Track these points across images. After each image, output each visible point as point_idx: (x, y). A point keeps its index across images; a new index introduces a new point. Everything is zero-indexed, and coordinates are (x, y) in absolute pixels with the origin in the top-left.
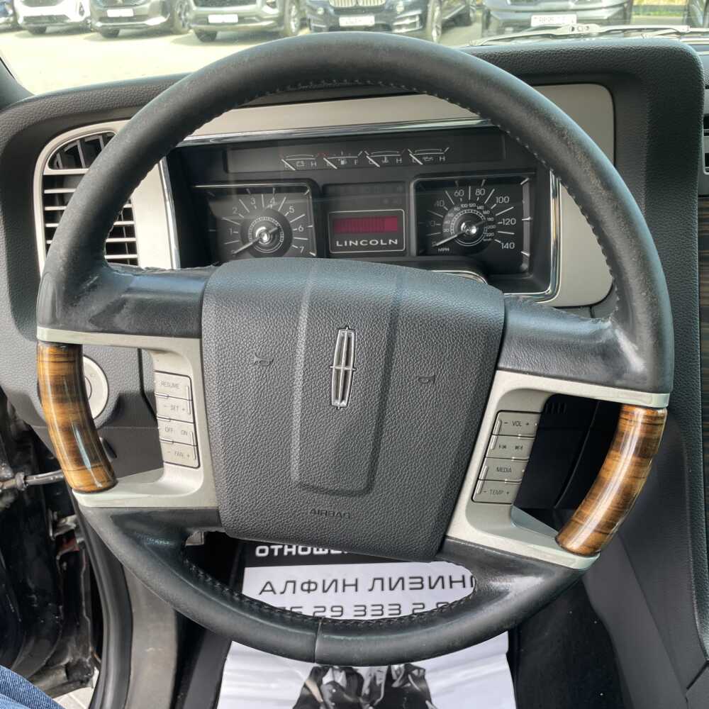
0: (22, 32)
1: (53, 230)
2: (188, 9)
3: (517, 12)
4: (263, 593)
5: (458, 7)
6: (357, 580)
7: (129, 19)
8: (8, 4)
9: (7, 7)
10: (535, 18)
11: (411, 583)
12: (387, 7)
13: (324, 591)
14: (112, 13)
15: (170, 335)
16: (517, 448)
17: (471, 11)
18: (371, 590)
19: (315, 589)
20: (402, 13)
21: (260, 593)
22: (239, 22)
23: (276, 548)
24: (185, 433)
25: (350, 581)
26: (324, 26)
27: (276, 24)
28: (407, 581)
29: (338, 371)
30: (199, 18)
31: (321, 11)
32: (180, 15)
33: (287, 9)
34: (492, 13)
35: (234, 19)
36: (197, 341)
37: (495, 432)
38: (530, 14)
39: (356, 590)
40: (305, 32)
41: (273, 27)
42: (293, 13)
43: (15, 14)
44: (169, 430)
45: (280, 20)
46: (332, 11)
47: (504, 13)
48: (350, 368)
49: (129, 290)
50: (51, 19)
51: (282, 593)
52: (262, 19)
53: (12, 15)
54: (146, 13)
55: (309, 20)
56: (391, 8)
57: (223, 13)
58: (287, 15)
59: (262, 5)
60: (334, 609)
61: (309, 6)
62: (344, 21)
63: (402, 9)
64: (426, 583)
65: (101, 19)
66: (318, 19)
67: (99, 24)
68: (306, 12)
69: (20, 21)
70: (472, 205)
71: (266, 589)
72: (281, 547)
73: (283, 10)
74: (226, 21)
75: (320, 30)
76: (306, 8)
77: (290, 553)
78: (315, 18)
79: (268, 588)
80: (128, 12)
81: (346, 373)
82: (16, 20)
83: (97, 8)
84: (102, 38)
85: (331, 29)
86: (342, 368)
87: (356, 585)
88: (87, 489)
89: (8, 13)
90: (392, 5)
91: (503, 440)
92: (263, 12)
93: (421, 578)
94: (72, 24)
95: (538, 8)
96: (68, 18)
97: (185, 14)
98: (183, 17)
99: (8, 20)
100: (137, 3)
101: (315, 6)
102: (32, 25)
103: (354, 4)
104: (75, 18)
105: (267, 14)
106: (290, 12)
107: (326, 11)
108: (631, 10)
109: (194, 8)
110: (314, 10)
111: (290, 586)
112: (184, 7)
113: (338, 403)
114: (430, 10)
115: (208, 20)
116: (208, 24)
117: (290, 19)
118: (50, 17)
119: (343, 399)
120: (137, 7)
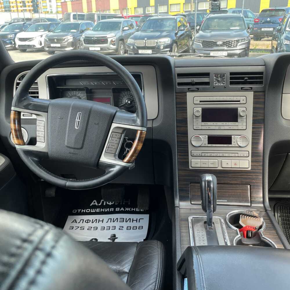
0: (17, 51)
1: (17, 87)
2: (82, 44)
3: (205, 50)
4: (73, 223)
5: (185, 48)
6: (103, 219)
7: (59, 47)
8: (13, 40)
9: (12, 41)
10: (212, 53)
11: (120, 220)
12: (157, 47)
13: (92, 223)
14: (52, 45)
15: (41, 111)
16: (116, 141)
17: (190, 50)
18: (107, 222)
19: (90, 222)
20: (163, 49)
21: (72, 223)
22: (101, 50)
23: (79, 210)
24: (42, 134)
25: (101, 220)
26: (133, 53)
27: (115, 51)
28: (119, 219)
29: (77, 121)
30: (86, 48)
31: (132, 47)
32: (79, 47)
33: (119, 46)
34: (196, 50)
35: (99, 49)
36: (47, 113)
37: (111, 137)
38: (210, 51)
39: (103, 222)
40: (126, 55)
41: (113, 53)
42: (122, 48)
43: (15, 44)
44: (39, 133)
45: (117, 50)
46: (136, 47)
47: (200, 51)
48: (80, 120)
49: (33, 101)
50: (29, 46)
51: (79, 223)
52: (109, 49)
53: (14, 44)
54: (66, 46)
55: (127, 50)
56: (158, 47)
57: (94, 47)
58: (119, 48)
59: (110, 44)
60: (95, 228)
61: (128, 45)
62: (140, 51)
63: (163, 48)
64: (125, 220)
65: (48, 47)
66: (131, 50)
67: (47, 49)
68: (126, 47)
69: (17, 46)
70: (130, 96)
71: (74, 221)
72: (81, 210)
73: (118, 46)
74: (96, 50)
75: (132, 54)
76: (126, 46)
77: (83, 212)
78: (130, 50)
79: (75, 221)
80: (59, 45)
81: (79, 121)
82: (15, 46)
83: (47, 43)
84: (48, 54)
85: (135, 54)
86: (78, 120)
87: (103, 221)
88: (18, 144)
89: (12, 43)
90: (159, 46)
91: (113, 139)
92: (110, 47)
93: (124, 219)
94: (36, 48)
95: (213, 49)
96: (35, 46)
97: (80, 47)
98: (80, 48)
99: (12, 46)
100: (62, 42)
101: (130, 45)
102: (21, 48)
103: (144, 45)
104: (38, 46)
105: (111, 48)
106: (121, 47)
107: (133, 47)
108: (248, 51)
109: (84, 45)
110: (129, 47)
111: (82, 221)
112: (80, 44)
113: (76, 128)
114: (173, 49)
115: (89, 49)
116: (89, 50)
117: (120, 50)
118: (28, 46)
119: (78, 127)
120: (62, 44)
